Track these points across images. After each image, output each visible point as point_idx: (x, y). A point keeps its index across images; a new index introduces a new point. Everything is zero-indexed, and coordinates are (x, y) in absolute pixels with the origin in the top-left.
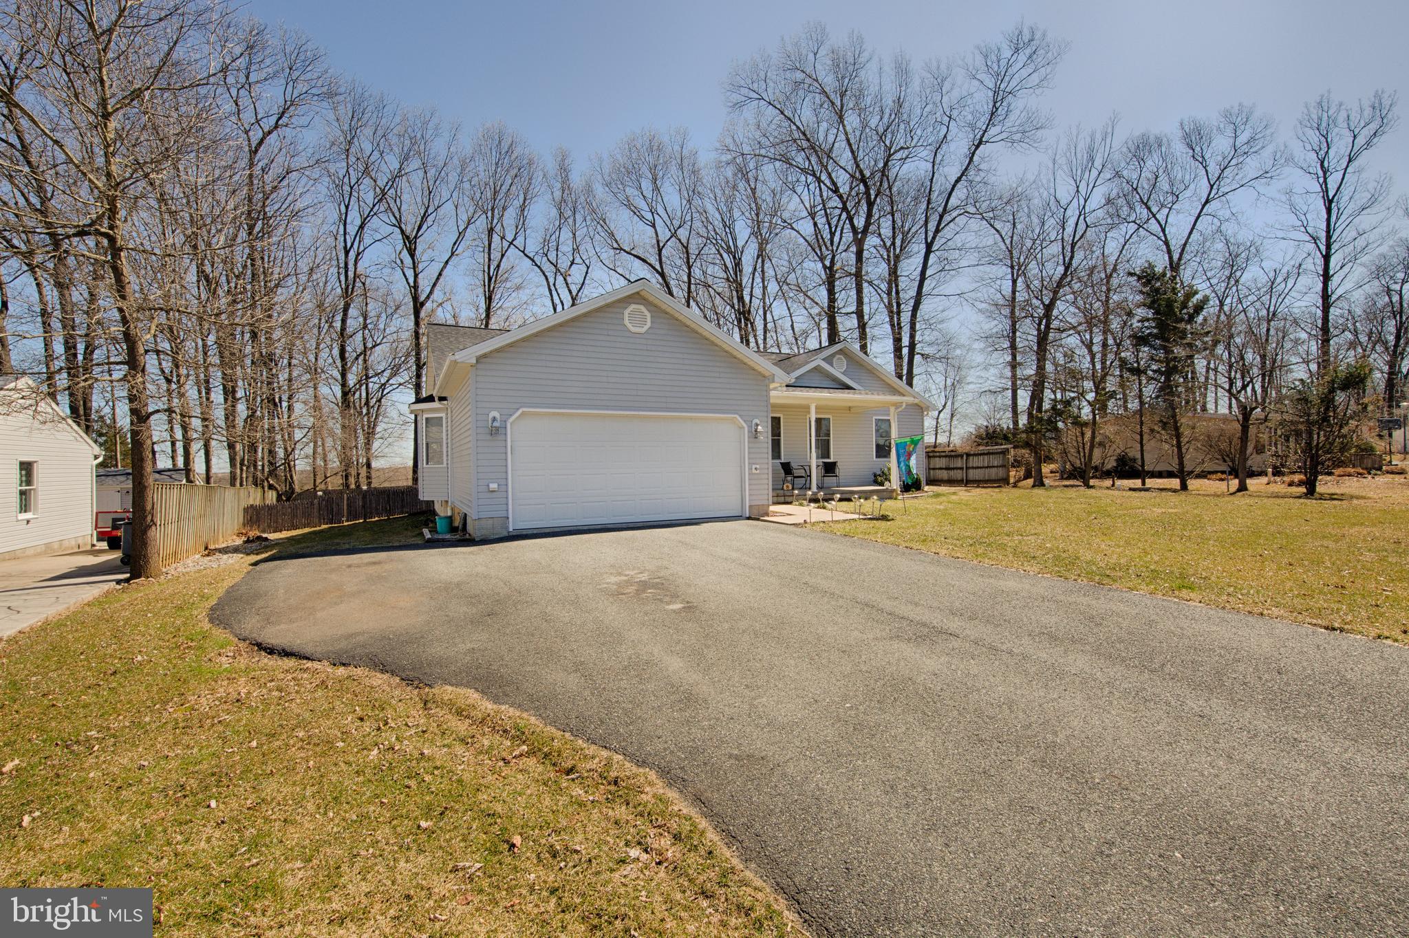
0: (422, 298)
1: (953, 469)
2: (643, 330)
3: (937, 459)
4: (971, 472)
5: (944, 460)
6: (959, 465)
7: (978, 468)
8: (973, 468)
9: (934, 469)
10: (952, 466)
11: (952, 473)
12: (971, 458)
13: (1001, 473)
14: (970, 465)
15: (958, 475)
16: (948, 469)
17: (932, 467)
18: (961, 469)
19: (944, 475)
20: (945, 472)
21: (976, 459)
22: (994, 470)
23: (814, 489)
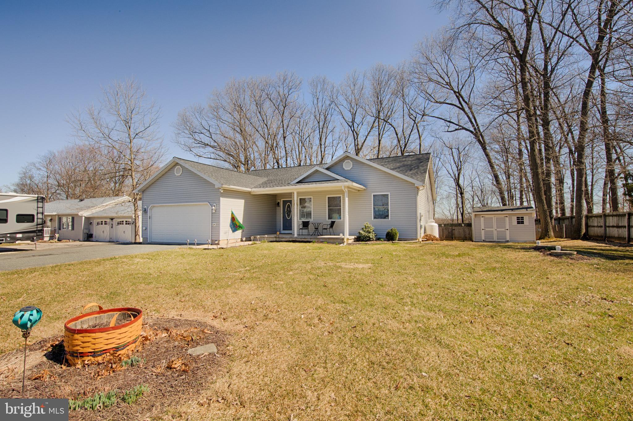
2: (179, 174)
23: (296, 236)
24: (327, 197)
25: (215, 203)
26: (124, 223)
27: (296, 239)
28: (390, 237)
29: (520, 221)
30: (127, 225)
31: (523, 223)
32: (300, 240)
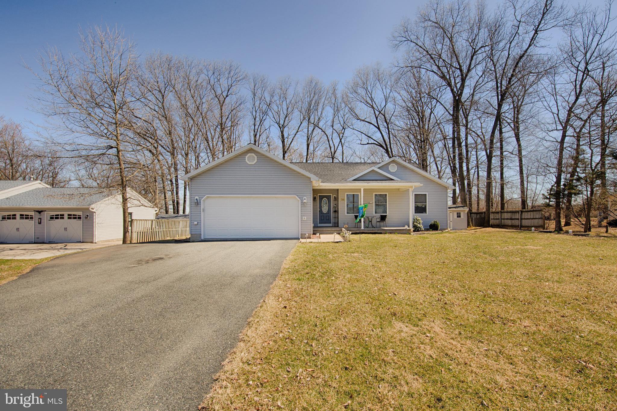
0: (286, 149)
1: (514, 219)
2: (253, 163)
3: (506, 214)
4: (523, 221)
5: (509, 214)
6: (517, 217)
7: (527, 219)
8: (525, 219)
9: (504, 219)
10: (513, 218)
11: (513, 221)
12: (524, 213)
13: (540, 222)
14: (523, 217)
15: (517, 223)
16: (511, 219)
17: (503, 218)
18: (518, 219)
19: (509, 222)
20: (510, 221)
21: (526, 213)
22: (536, 221)
23: (362, 228)
24: (374, 194)
25: (305, 196)
26: (66, 217)
27: (364, 231)
28: (434, 227)
29: (459, 216)
30: (72, 220)
31: (460, 217)
32: (367, 231)
